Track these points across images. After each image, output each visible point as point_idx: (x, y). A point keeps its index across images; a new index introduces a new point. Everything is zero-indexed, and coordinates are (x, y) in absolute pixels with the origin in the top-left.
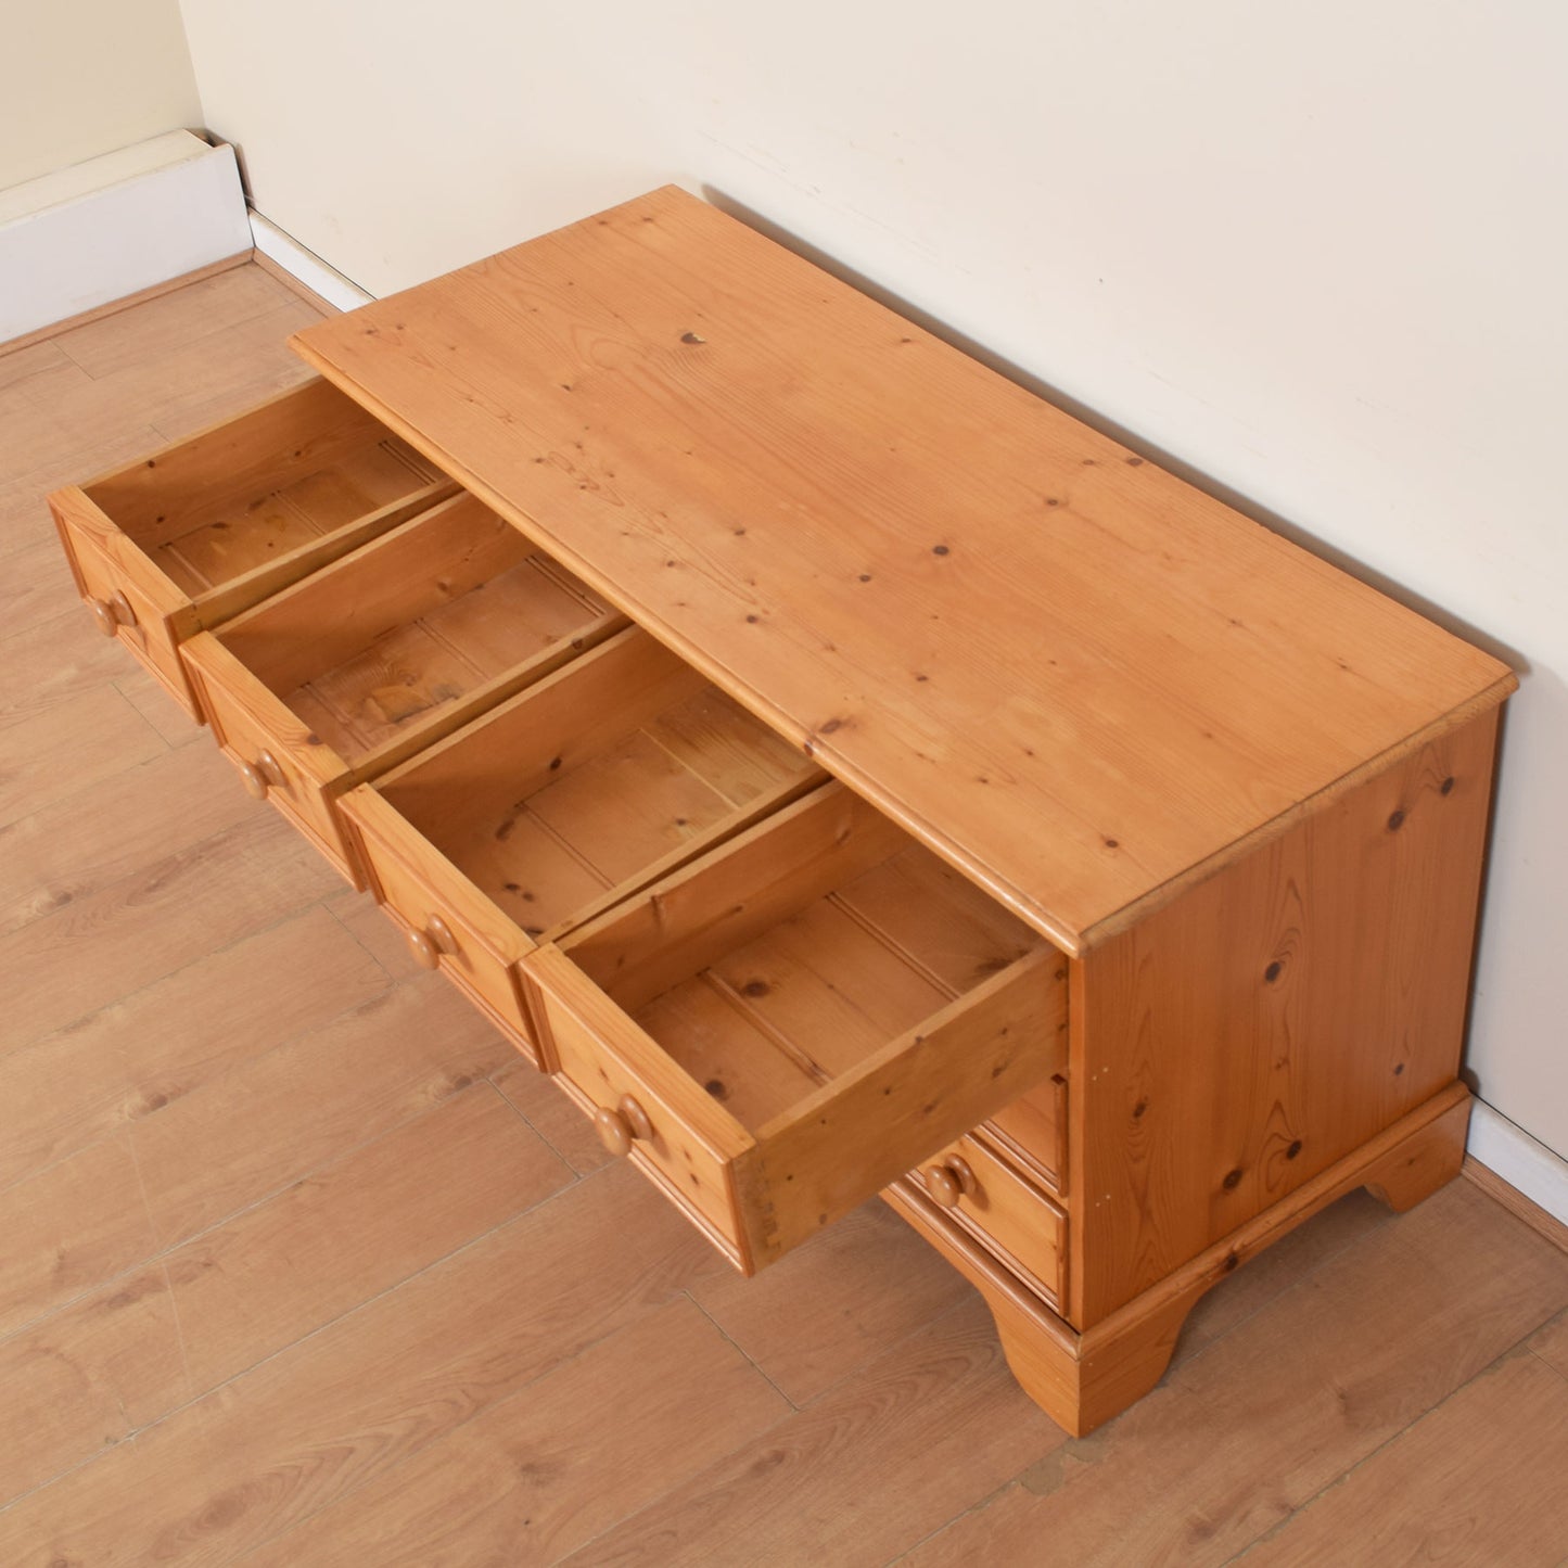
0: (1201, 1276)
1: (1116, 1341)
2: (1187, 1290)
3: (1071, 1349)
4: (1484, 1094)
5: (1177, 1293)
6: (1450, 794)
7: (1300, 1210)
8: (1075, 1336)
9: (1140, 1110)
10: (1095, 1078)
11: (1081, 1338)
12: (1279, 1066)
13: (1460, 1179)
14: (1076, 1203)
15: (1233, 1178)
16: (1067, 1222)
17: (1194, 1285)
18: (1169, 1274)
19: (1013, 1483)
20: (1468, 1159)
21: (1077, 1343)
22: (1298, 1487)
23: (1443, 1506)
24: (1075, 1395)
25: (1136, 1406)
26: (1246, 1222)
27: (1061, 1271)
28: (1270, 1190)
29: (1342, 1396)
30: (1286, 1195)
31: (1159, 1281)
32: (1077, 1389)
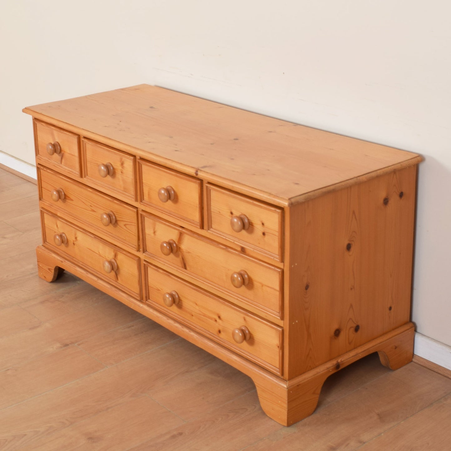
0: (328, 368)
1: (300, 384)
2: (323, 372)
3: (284, 386)
4: (418, 330)
5: (320, 373)
6: (403, 198)
7: (360, 353)
8: (286, 382)
9: (307, 287)
10: (293, 266)
11: (288, 382)
12: (351, 289)
13: (412, 363)
14: (285, 324)
15: (337, 332)
16: (283, 331)
17: (325, 371)
18: (316, 367)
19: (265, 438)
20: (414, 355)
21: (286, 384)
22: (365, 437)
23: (417, 440)
24: (286, 406)
25: (307, 418)
26: (342, 354)
27: (281, 353)
28: (350, 343)
29: (378, 415)
30: (355, 348)
31: (314, 368)
32: (286, 402)
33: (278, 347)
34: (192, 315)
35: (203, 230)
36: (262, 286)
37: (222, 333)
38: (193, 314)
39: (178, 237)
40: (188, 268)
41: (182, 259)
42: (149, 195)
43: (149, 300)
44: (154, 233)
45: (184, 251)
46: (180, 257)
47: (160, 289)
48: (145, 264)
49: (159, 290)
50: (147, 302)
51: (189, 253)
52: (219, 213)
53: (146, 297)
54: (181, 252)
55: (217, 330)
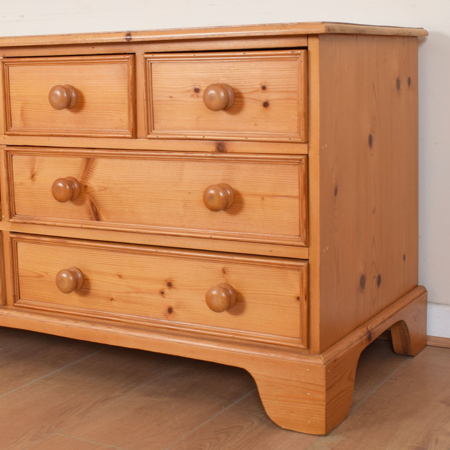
6: (410, 88)
8: (318, 356)
9: (336, 191)
11: (322, 355)
12: (374, 212)
13: (427, 348)
14: (313, 253)
15: (363, 280)
21: (320, 358)
24: (322, 397)
33: (298, 298)
34: (112, 299)
35: (136, 140)
36: (263, 199)
37: (175, 310)
38: (114, 297)
39: (83, 168)
40: (103, 217)
41: (90, 206)
42: (22, 115)
43: (20, 300)
44: (33, 176)
45: (96, 189)
46: (88, 202)
47: (43, 274)
48: (12, 238)
49: (40, 276)
50: (15, 304)
51: (105, 189)
52: (170, 99)
53: (14, 296)
54: (88, 193)
55: (164, 310)
